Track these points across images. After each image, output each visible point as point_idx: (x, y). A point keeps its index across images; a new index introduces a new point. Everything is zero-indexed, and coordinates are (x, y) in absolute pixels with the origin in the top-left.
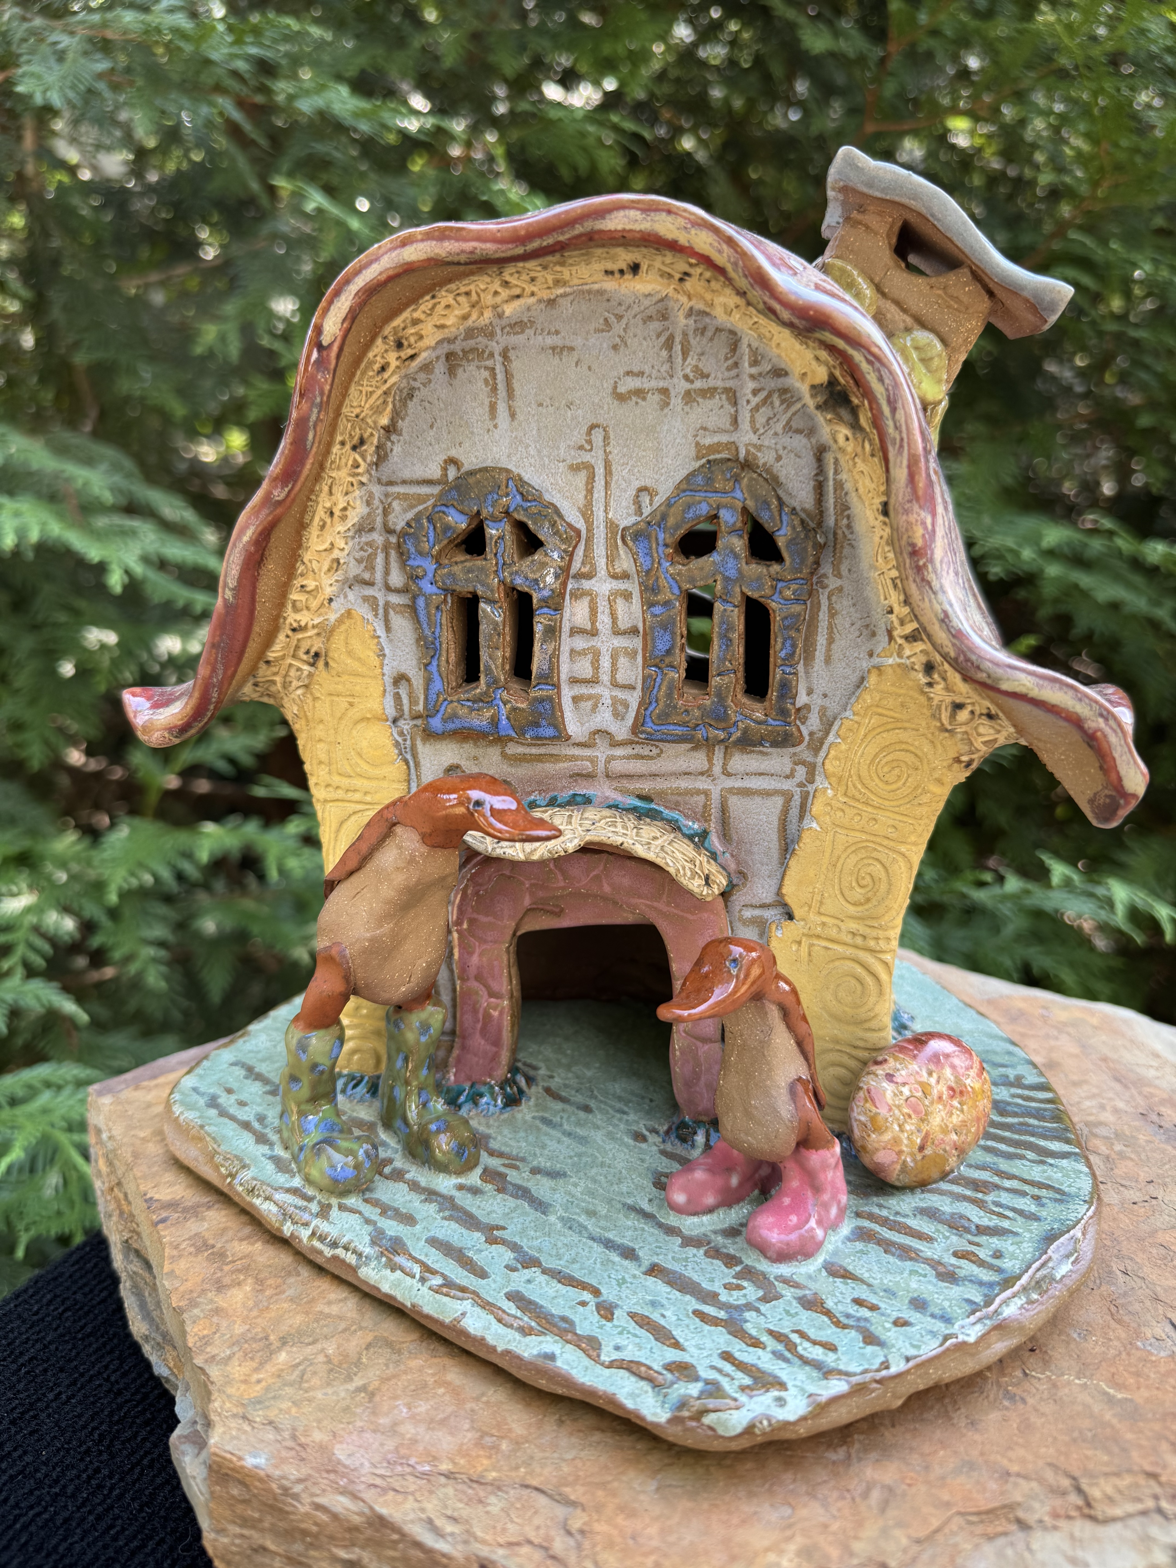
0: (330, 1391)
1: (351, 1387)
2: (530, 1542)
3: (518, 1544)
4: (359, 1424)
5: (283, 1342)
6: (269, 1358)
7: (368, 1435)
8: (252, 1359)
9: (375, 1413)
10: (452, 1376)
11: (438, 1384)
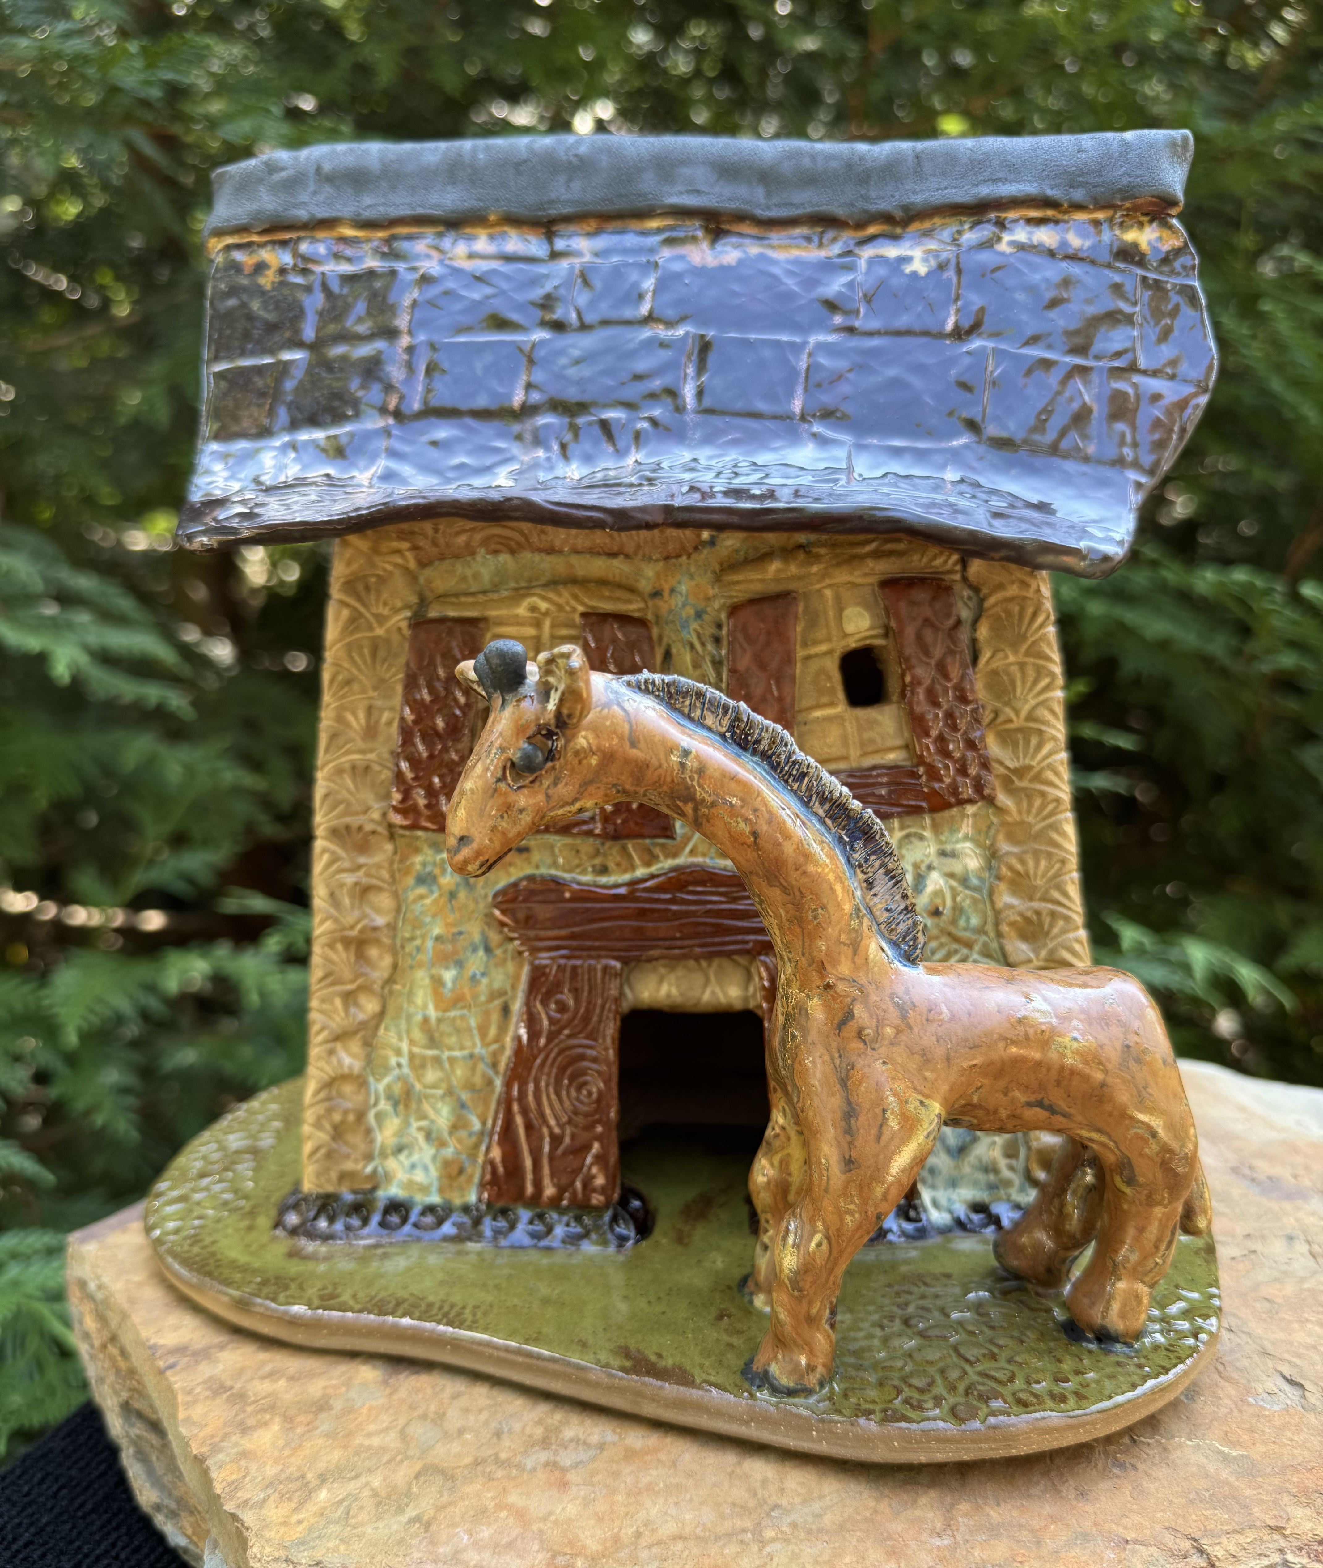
5: (323, 1479)
6: (309, 1497)
8: (289, 1499)
9: (433, 1543)
10: (514, 1498)
11: (500, 1507)
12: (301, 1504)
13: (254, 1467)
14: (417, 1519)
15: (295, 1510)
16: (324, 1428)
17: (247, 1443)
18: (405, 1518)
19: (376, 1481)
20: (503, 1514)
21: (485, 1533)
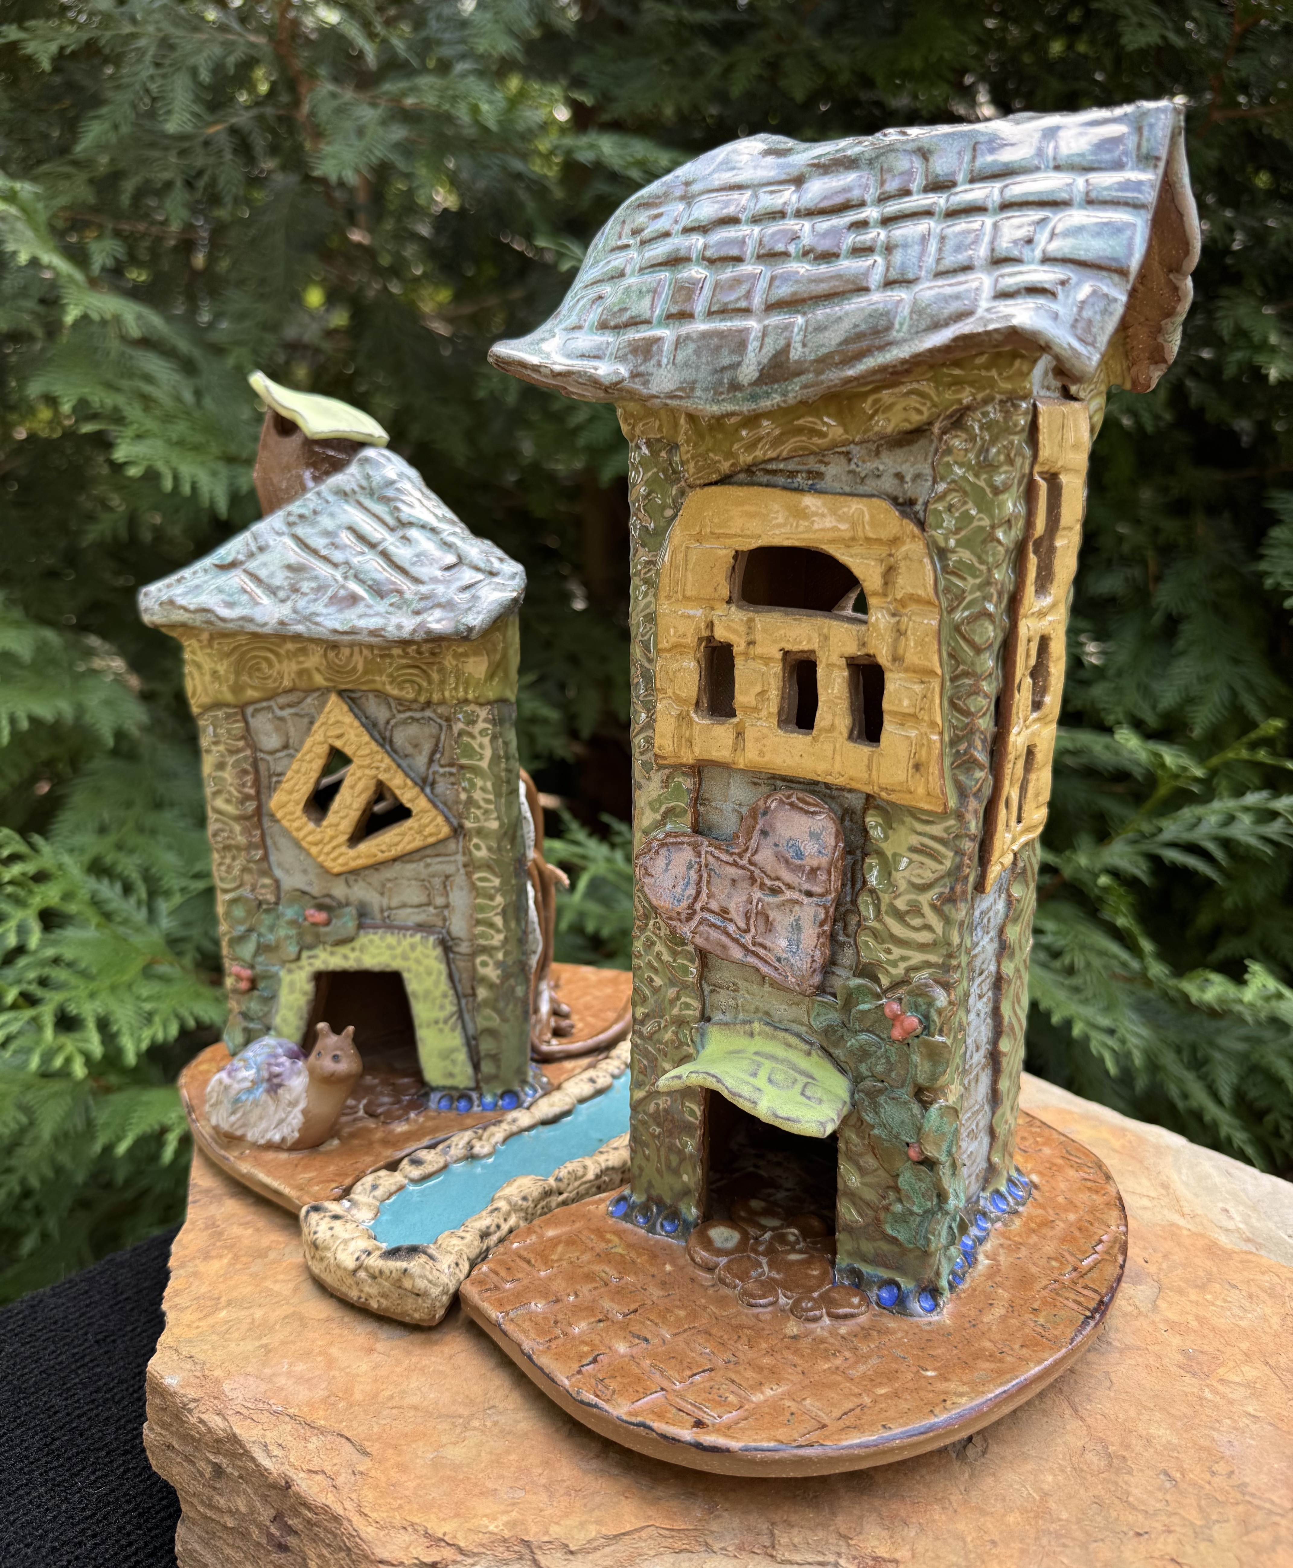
0: (242, 1343)
4: (249, 1369)
5: (229, 1303)
6: (214, 1312)
7: (251, 1380)
8: (201, 1311)
9: (264, 1365)
10: (334, 1351)
11: (320, 1353)
12: (206, 1316)
13: (196, 1283)
14: (266, 1346)
15: (200, 1319)
16: (254, 1269)
17: (202, 1267)
18: (257, 1344)
19: (258, 1314)
20: (320, 1359)
21: (300, 1367)
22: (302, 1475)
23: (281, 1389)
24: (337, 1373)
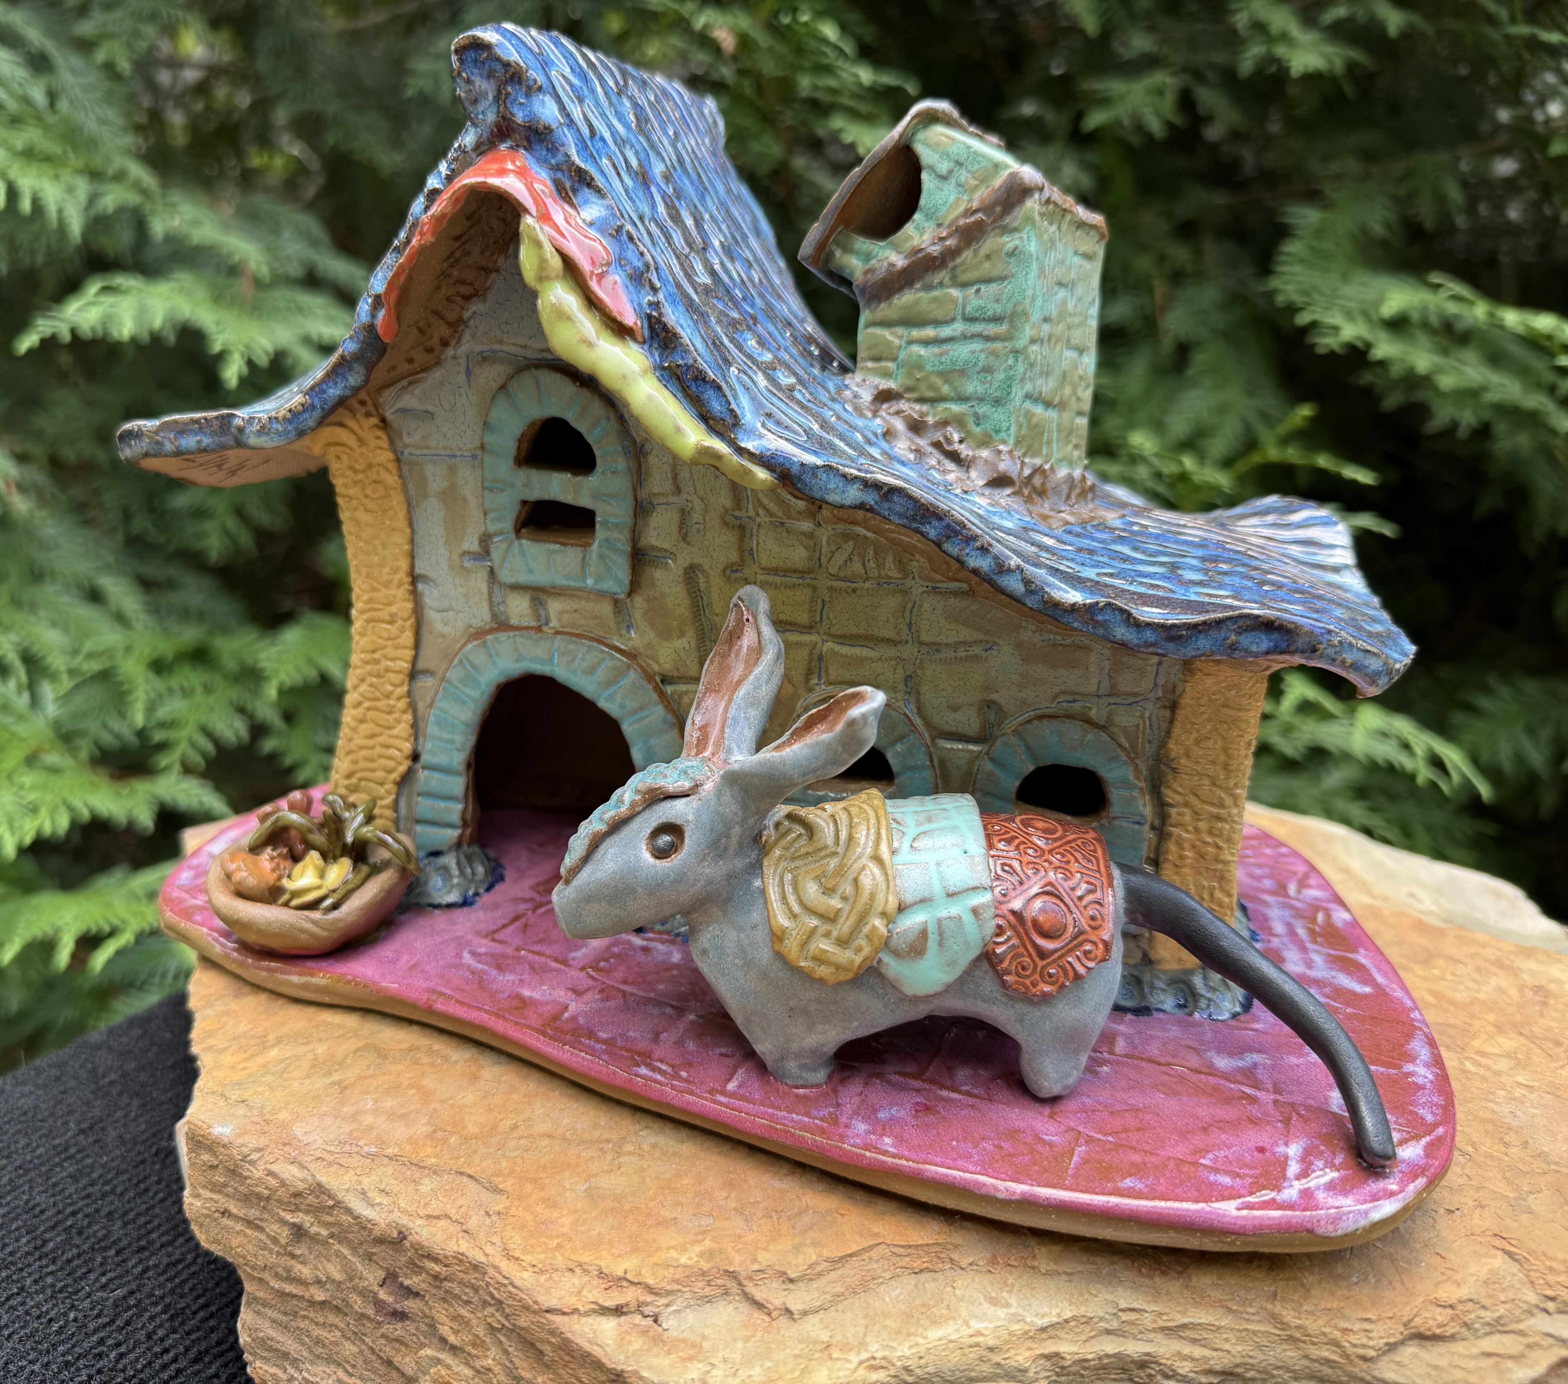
0: (307, 1082)
1: (328, 1081)
2: (448, 1217)
3: (437, 1217)
4: (323, 1109)
22: (419, 1222)
23: (370, 1128)
24: (438, 1106)
